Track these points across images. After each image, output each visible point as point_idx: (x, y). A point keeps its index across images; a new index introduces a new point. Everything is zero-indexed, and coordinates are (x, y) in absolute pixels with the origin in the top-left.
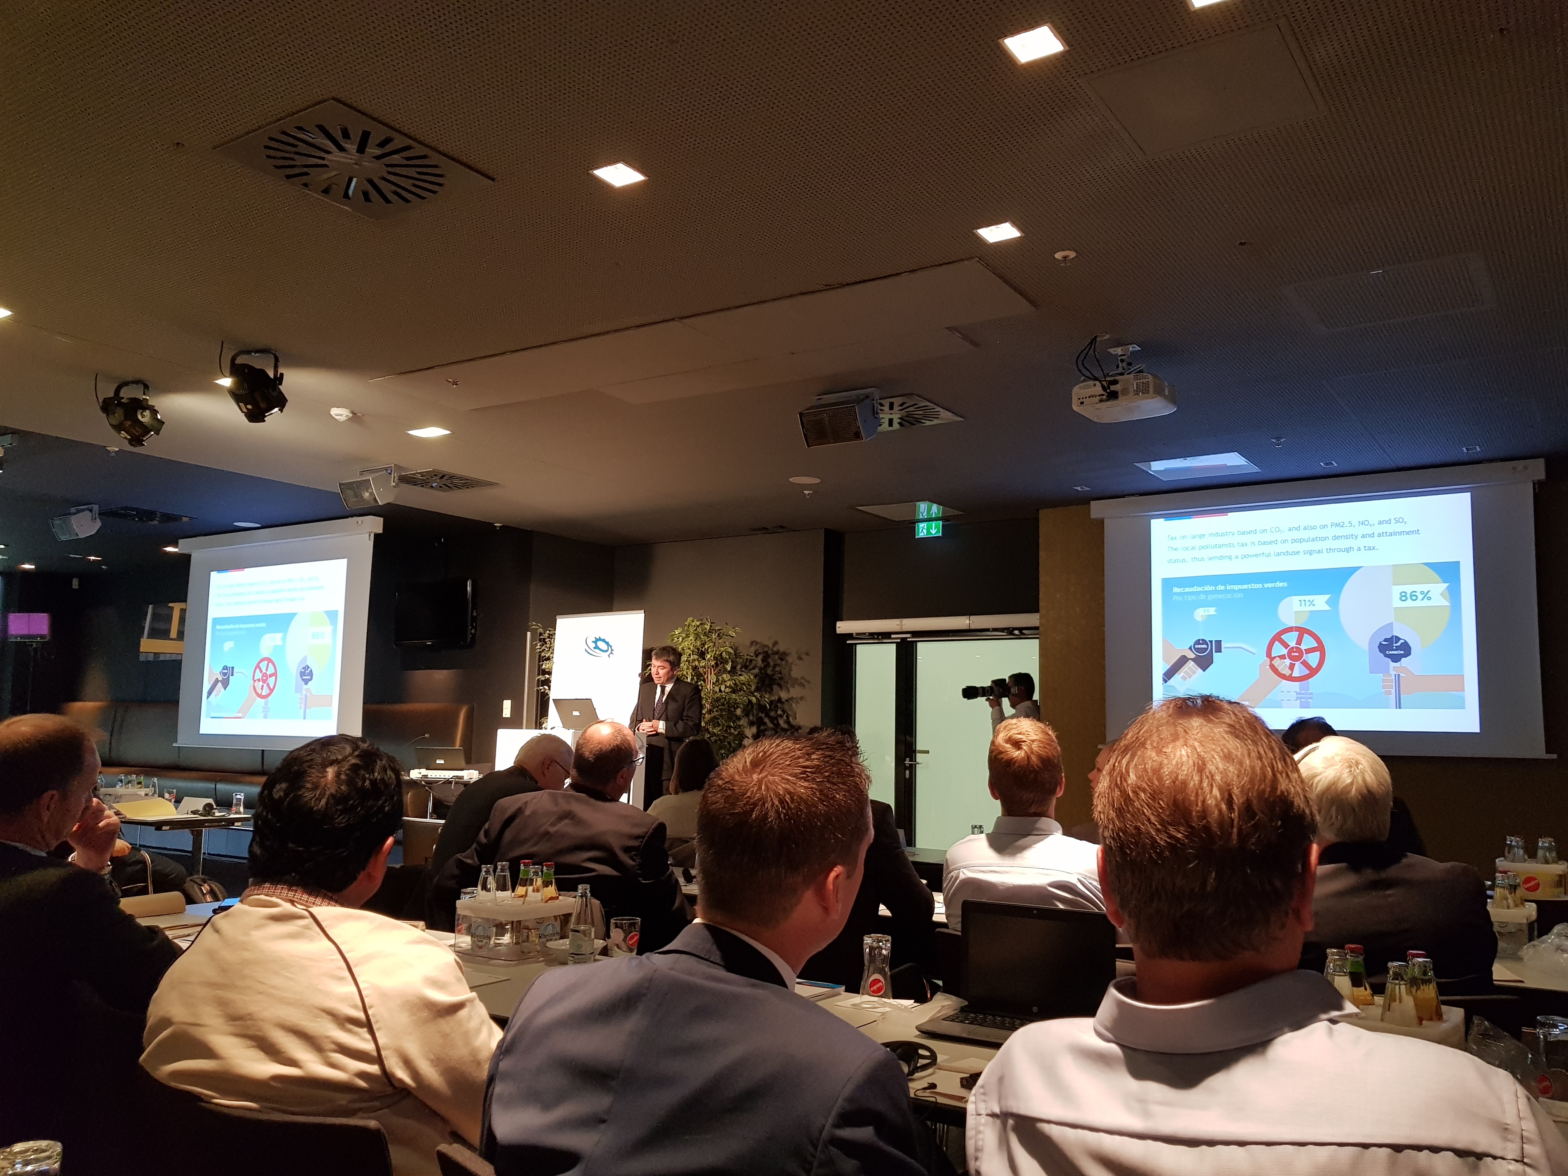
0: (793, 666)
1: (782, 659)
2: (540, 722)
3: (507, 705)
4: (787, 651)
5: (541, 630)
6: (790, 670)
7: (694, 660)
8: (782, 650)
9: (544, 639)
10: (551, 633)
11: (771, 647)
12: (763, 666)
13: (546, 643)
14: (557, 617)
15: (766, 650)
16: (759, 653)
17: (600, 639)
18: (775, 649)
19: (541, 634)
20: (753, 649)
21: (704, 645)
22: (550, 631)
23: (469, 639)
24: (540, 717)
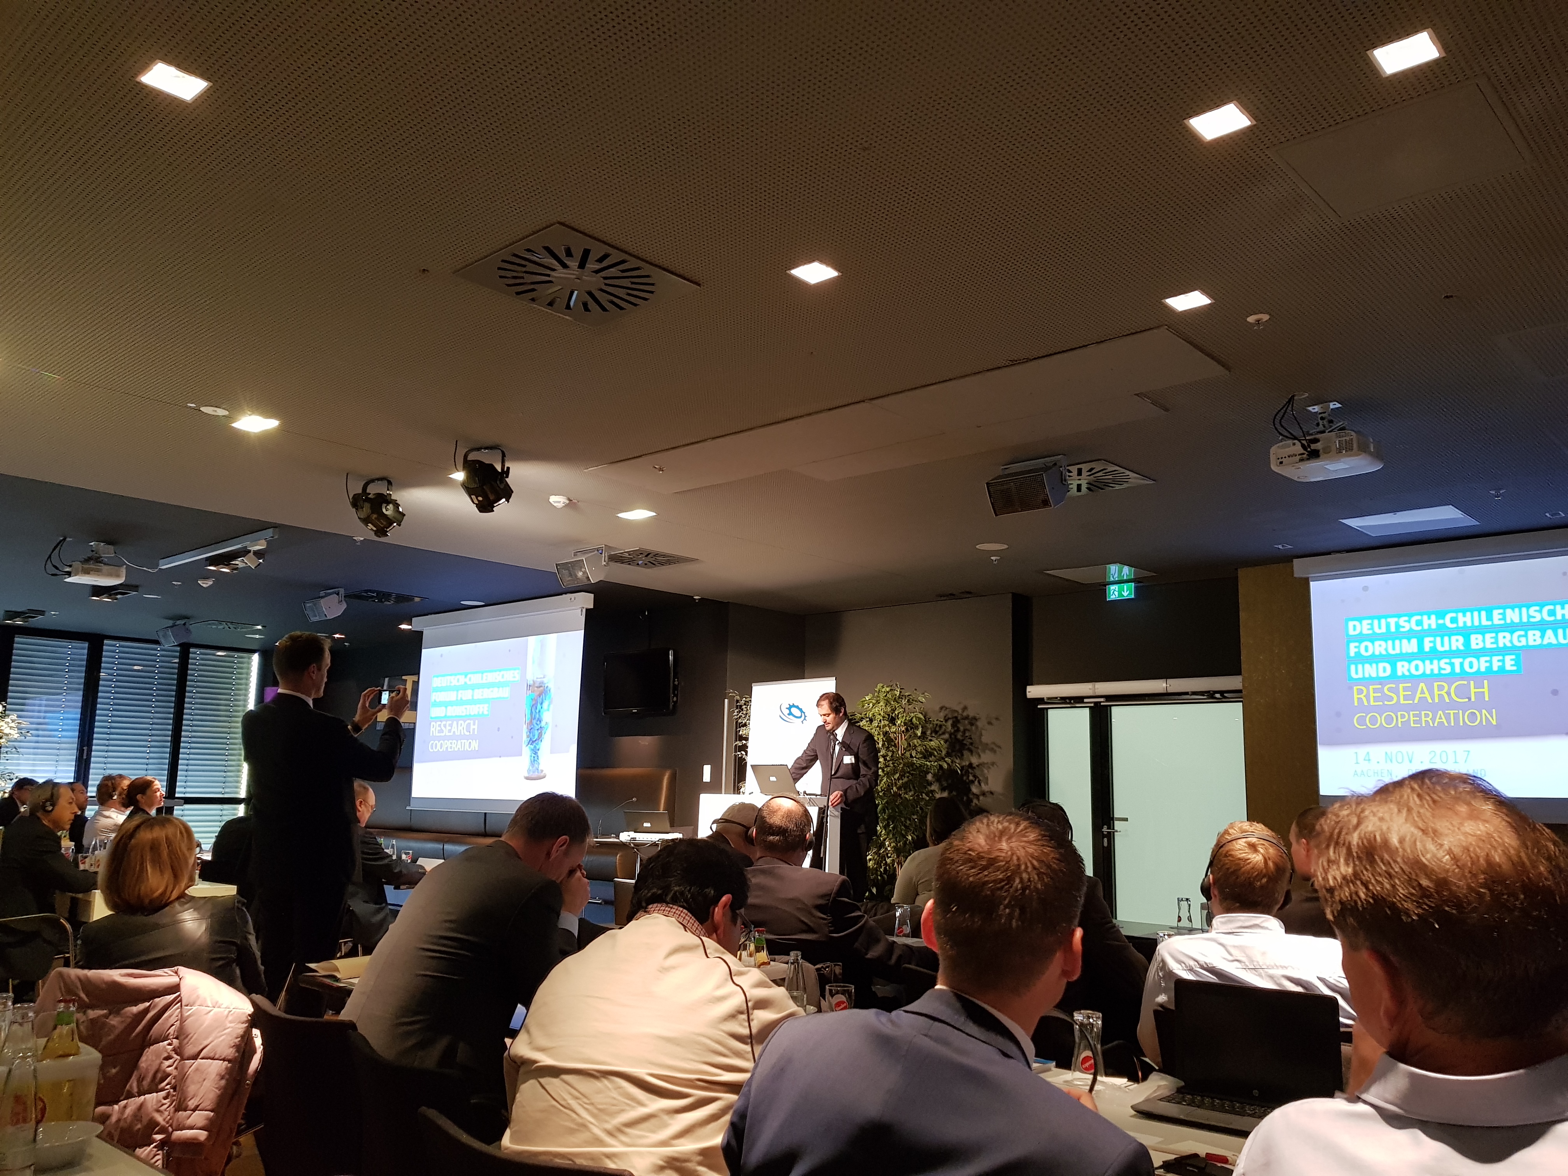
0: (983, 732)
1: (972, 724)
2: (738, 787)
3: (707, 769)
4: (978, 716)
5: (738, 697)
6: (981, 735)
7: (885, 726)
8: (971, 715)
9: (741, 706)
10: (747, 700)
11: (960, 711)
12: (952, 731)
13: (742, 710)
14: (753, 684)
15: (956, 715)
16: (949, 718)
17: (794, 706)
18: (965, 714)
20: (942, 714)
21: (894, 710)
22: (746, 698)
23: (671, 707)
24: (738, 783)
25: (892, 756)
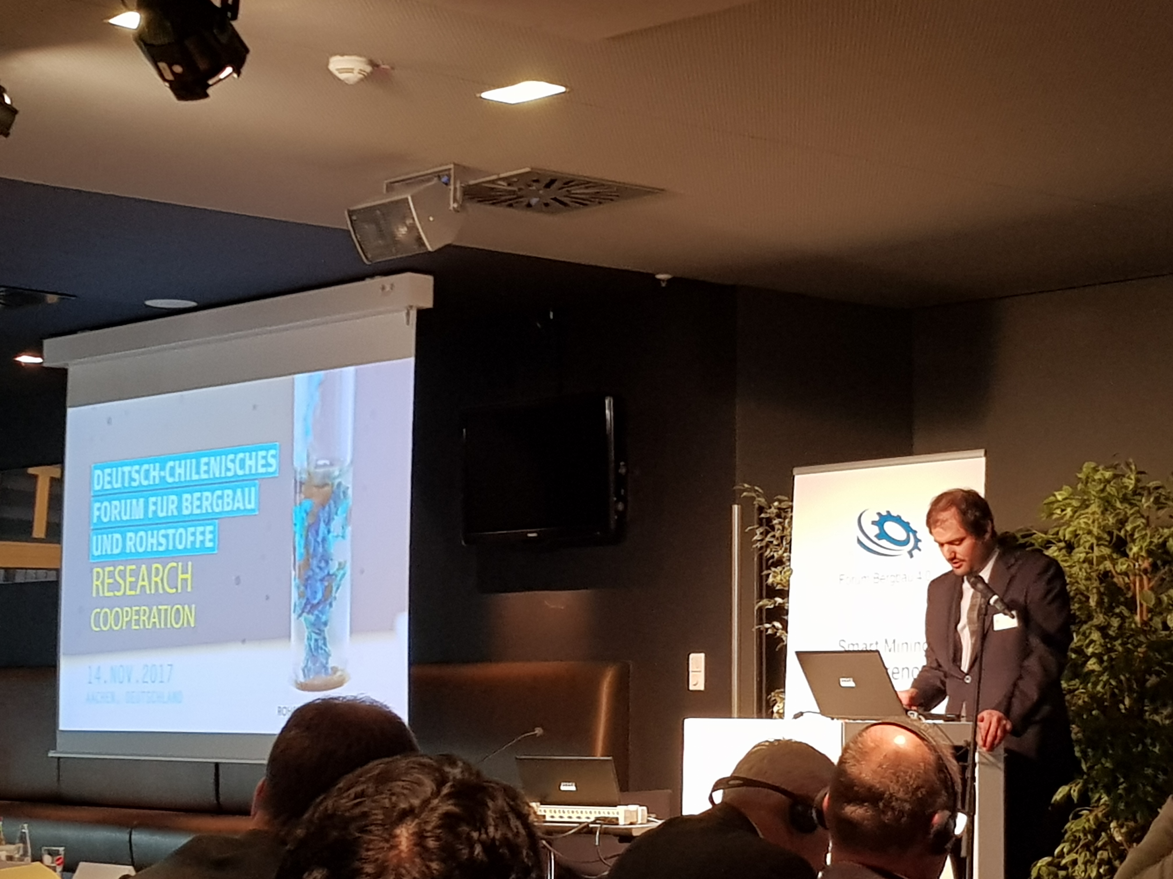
2: (768, 701)
3: (697, 663)
5: (762, 500)
7: (1102, 559)
9: (769, 520)
10: (784, 505)
13: (773, 528)
14: (796, 470)
17: (888, 517)
19: (761, 509)
21: (1122, 523)
22: (780, 501)
23: (613, 525)
24: (768, 693)
25: (1120, 627)
